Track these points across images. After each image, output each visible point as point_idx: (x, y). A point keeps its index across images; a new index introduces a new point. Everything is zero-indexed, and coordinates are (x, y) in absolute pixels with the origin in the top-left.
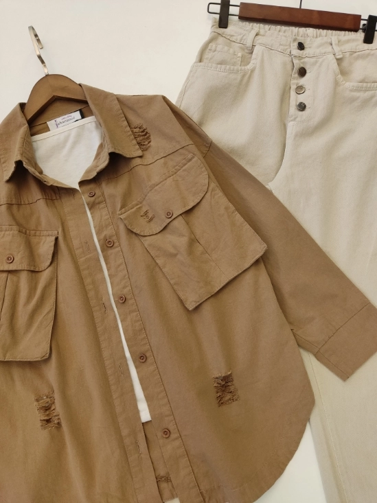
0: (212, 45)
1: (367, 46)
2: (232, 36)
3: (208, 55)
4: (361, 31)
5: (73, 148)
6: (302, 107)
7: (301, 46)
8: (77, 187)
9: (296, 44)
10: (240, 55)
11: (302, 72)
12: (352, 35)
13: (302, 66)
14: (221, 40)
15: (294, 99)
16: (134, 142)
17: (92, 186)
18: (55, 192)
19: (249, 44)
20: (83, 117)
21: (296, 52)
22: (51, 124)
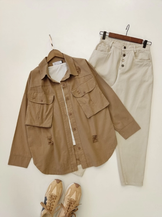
0: (100, 45)
1: (144, 49)
2: (106, 42)
3: (98, 48)
4: (143, 44)
5: (59, 71)
6: (123, 66)
7: (125, 48)
8: (60, 82)
9: (123, 47)
10: (107, 48)
11: (124, 55)
12: (140, 45)
13: (124, 53)
14: (103, 44)
15: (121, 63)
16: (76, 71)
17: (64, 82)
18: (54, 83)
19: (110, 46)
20: (62, 63)
21: (123, 49)
22: (53, 64)
